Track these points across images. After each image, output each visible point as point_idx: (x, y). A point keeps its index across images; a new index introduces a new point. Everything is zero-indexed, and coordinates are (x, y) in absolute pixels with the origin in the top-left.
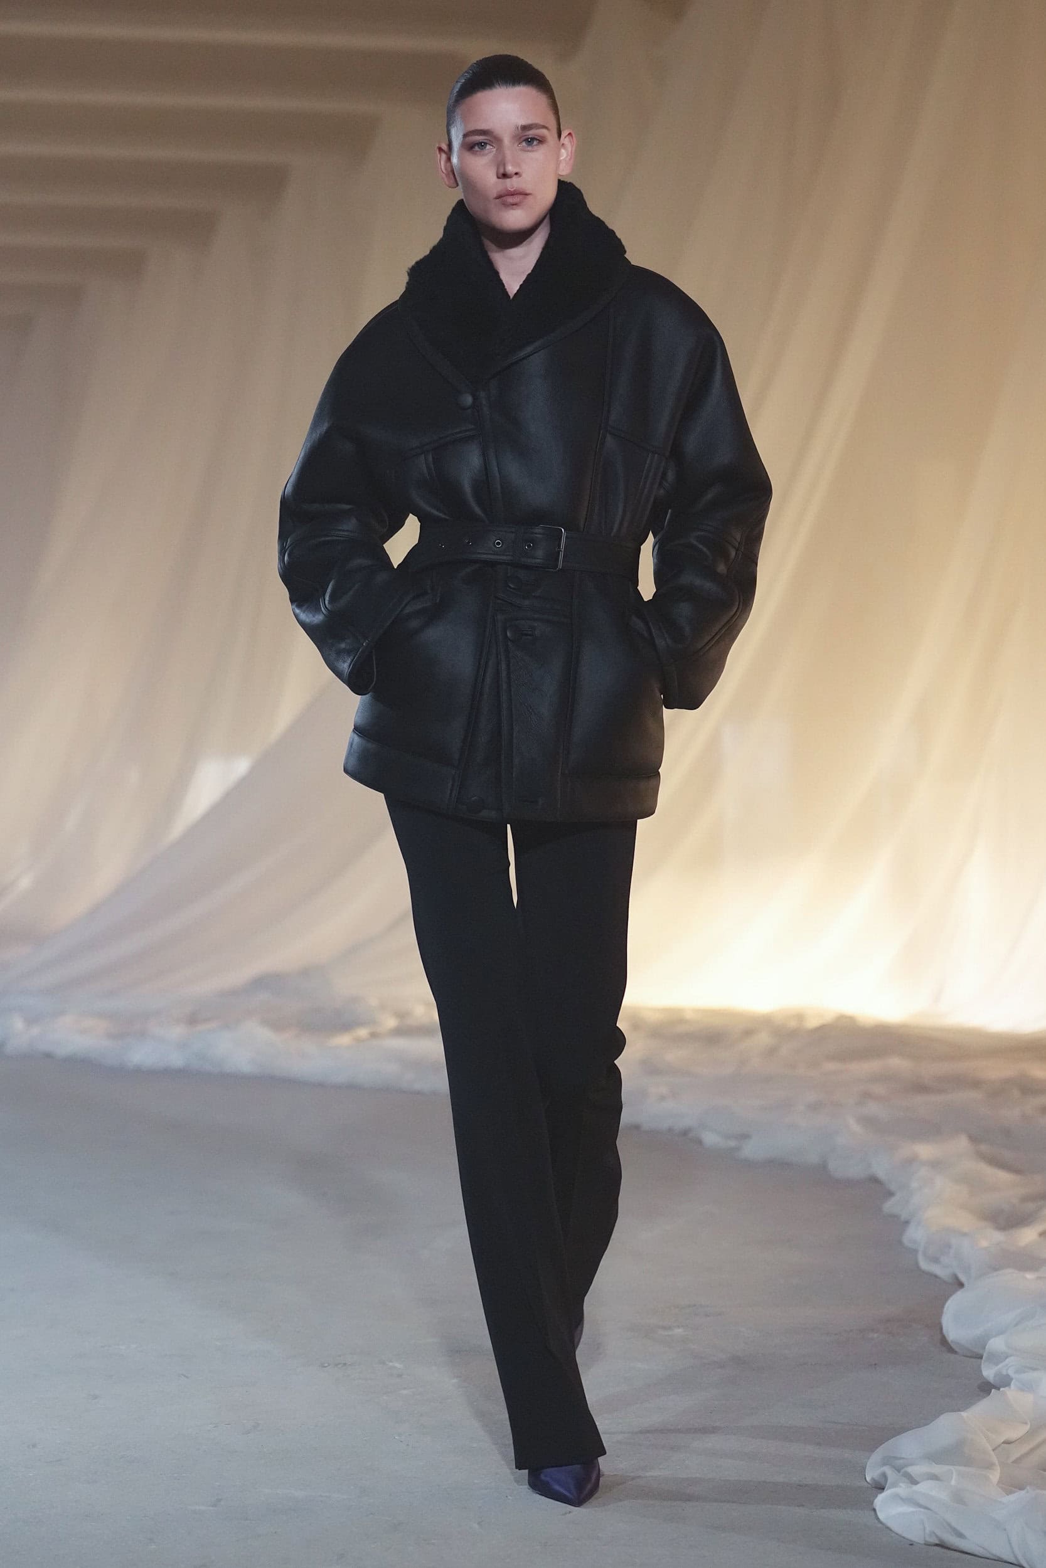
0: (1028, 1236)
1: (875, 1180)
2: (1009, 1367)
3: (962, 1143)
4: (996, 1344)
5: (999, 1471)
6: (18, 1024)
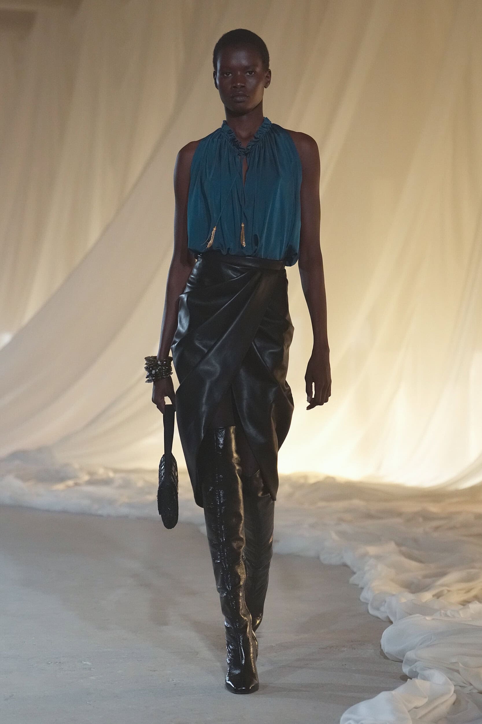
0: (427, 596)
1: (345, 565)
2: (417, 667)
3: (392, 546)
4: (410, 655)
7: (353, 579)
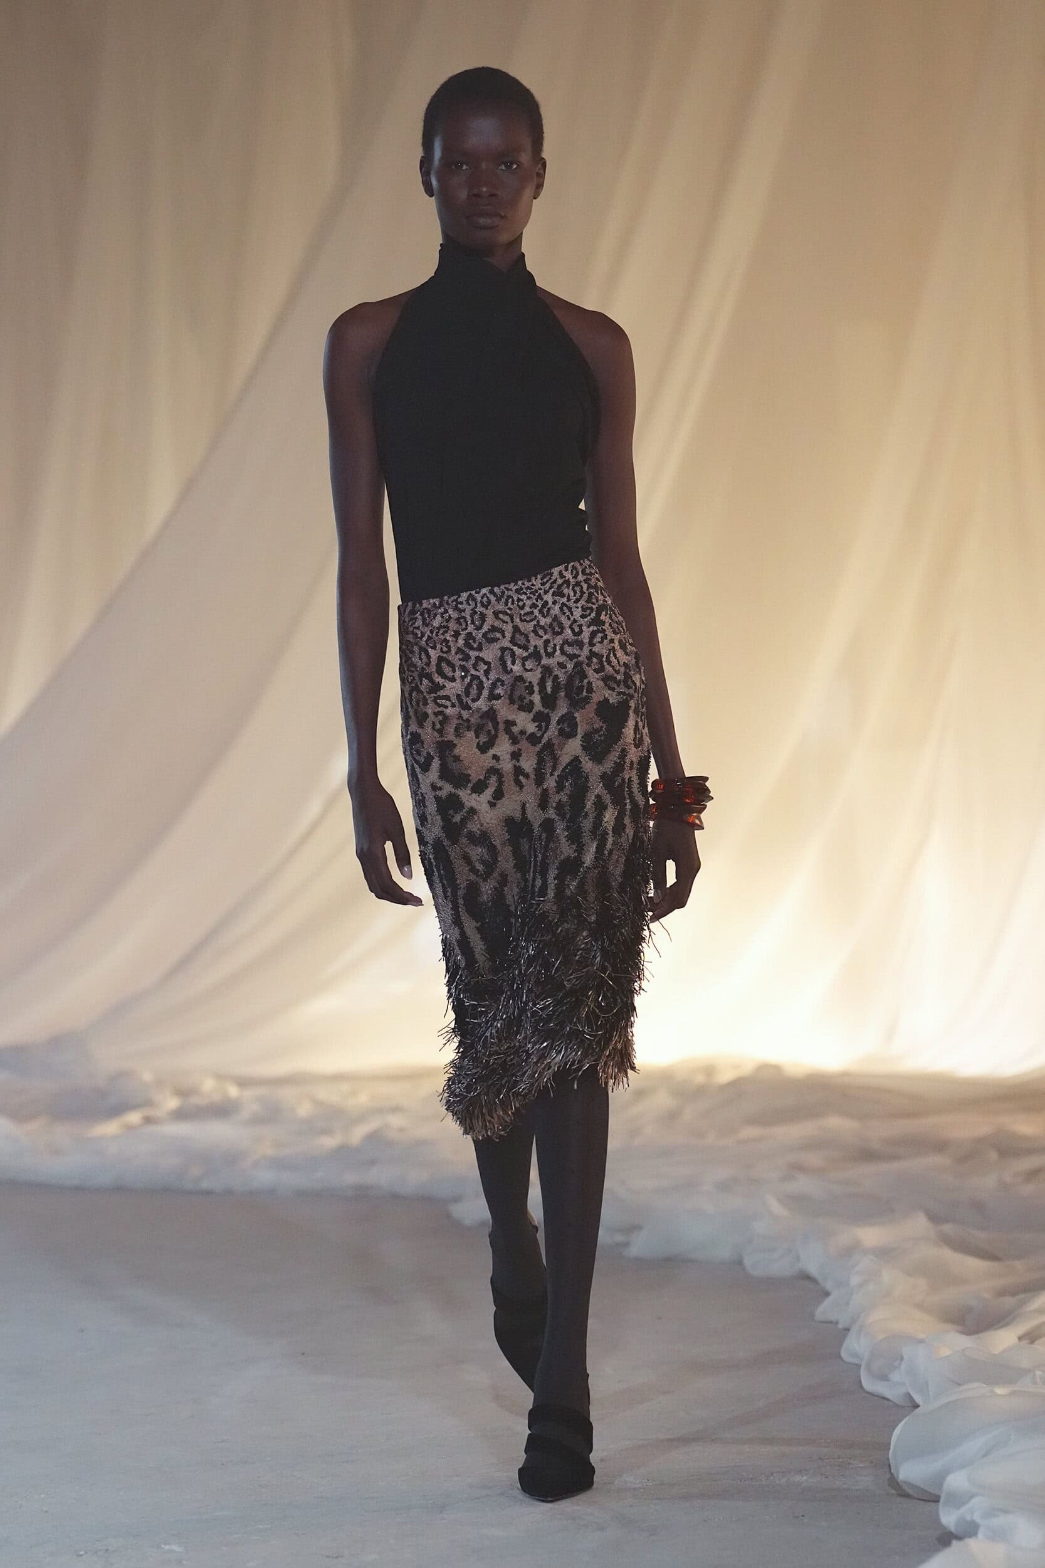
0: (1004, 1339)
1: (807, 1277)
2: (974, 1510)
3: (919, 1224)
4: (957, 1481)
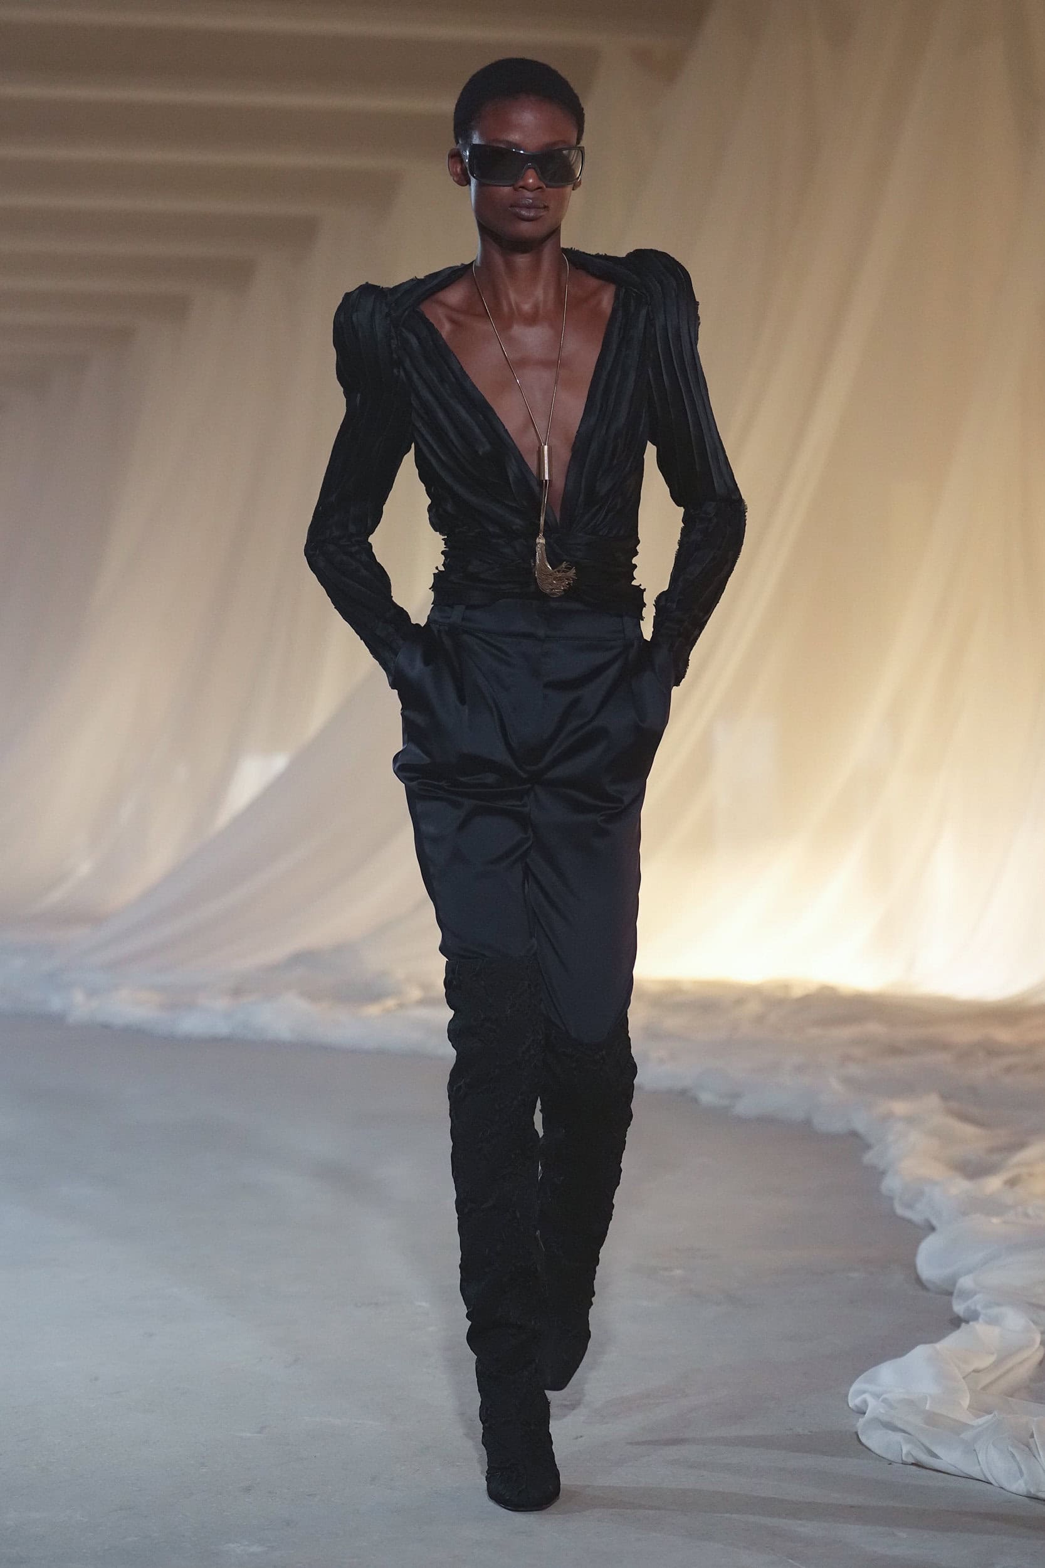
0: (993, 1184)
1: (854, 1134)
2: (977, 1302)
3: (933, 1101)
4: (966, 1282)
5: (969, 1396)
6: (79, 997)
7: (869, 1158)
